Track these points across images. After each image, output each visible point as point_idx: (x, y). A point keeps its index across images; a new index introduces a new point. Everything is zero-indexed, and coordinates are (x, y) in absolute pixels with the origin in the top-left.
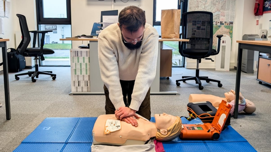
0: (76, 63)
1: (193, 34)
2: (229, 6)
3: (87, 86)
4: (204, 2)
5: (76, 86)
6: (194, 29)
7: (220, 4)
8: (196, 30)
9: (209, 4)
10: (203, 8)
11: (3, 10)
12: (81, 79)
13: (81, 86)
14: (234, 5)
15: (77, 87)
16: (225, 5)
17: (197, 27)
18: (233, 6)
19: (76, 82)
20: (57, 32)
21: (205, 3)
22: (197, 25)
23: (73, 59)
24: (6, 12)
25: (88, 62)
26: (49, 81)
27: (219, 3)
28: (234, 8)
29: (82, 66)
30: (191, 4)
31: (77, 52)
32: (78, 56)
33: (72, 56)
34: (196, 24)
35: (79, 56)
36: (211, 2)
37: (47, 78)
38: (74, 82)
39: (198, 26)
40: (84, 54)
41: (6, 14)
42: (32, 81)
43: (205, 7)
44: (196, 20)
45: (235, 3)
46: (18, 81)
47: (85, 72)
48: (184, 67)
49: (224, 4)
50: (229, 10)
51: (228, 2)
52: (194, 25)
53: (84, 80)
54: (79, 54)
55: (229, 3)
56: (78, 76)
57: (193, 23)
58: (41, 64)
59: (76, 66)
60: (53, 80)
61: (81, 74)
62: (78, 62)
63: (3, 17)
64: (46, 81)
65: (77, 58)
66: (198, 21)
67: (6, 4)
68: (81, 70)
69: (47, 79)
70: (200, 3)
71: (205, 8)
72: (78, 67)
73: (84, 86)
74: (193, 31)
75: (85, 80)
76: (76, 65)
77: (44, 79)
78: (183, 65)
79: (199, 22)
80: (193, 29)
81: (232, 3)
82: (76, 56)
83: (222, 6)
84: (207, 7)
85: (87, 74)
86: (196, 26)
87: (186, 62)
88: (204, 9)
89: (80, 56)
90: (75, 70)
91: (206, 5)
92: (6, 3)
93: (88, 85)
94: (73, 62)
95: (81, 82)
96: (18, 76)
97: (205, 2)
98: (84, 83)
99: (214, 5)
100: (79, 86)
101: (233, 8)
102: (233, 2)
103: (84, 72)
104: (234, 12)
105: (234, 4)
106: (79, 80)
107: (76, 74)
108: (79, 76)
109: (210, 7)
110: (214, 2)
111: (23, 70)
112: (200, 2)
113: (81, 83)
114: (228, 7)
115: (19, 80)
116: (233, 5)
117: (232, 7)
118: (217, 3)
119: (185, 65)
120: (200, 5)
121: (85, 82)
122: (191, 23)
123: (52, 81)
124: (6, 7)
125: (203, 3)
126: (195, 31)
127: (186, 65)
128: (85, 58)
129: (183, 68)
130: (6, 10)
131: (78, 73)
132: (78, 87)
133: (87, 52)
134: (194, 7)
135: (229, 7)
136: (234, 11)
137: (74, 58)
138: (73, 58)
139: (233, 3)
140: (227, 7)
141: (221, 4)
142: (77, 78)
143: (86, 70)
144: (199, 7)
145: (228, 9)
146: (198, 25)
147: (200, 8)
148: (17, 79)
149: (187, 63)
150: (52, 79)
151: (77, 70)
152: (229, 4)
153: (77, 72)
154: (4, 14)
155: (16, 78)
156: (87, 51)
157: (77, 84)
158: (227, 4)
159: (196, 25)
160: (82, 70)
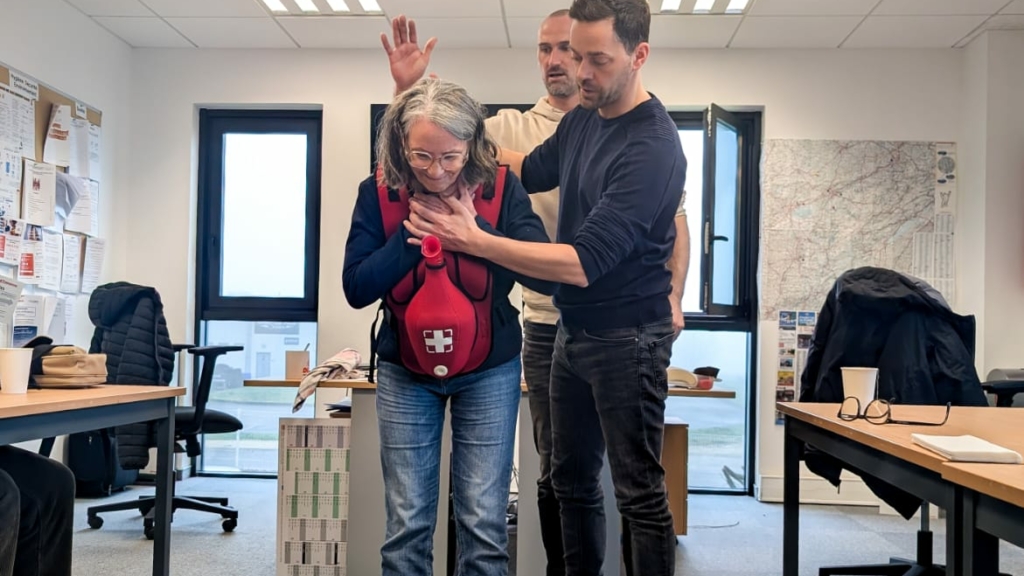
0: (297, 473)
1: (782, 365)
2: (926, 254)
3: (336, 563)
4: (824, 243)
5: (293, 562)
6: (786, 345)
7: (889, 251)
8: (795, 346)
9: (842, 250)
10: (822, 263)
11: (77, 271)
12: (313, 534)
13: (314, 563)
14: (947, 253)
15: (296, 568)
16: (910, 254)
17: (800, 336)
18: (942, 258)
19: (293, 547)
20: (297, 339)
21: (827, 244)
22: (797, 326)
23: (288, 456)
24: (84, 274)
25: (343, 471)
26: (209, 534)
27: (885, 245)
28: (947, 264)
29: (321, 483)
30: (772, 248)
31: (304, 429)
32: (306, 445)
33: (285, 445)
34: (794, 323)
35: (312, 446)
36: (851, 240)
37: (202, 525)
38: (288, 545)
39: (804, 333)
40: (330, 439)
41: (84, 283)
42: (145, 536)
43: (828, 259)
44: (794, 310)
45: (949, 245)
46: (96, 533)
47: (330, 508)
48: (750, 492)
49: (907, 247)
50: (926, 271)
51: (921, 242)
52: (785, 328)
53: (323, 538)
54: (312, 439)
55: (927, 246)
56: (303, 522)
57: (781, 322)
58: (198, 468)
59: (299, 483)
60: (223, 534)
61: (315, 515)
62: (307, 467)
63: (72, 294)
64: (198, 534)
65: (303, 453)
66: (802, 314)
67: (88, 248)
68: (315, 499)
69: (201, 529)
70: (808, 245)
71: (828, 264)
72: (306, 486)
73: (322, 564)
74: (783, 352)
75: (329, 538)
76: (296, 480)
77: (192, 528)
78: (747, 486)
79: (806, 319)
80: (781, 345)
81: (938, 245)
82: (298, 445)
83: (897, 254)
84: (835, 261)
85: (336, 515)
86: (793, 332)
87: (761, 473)
88: (824, 266)
89: (315, 445)
90: (295, 498)
91: (831, 253)
92: (88, 244)
93: (338, 561)
94: (288, 469)
95: (313, 547)
96: (98, 515)
97: (829, 242)
98: (323, 552)
99: (865, 252)
100: (304, 562)
101: (944, 266)
102: (942, 241)
103: (325, 511)
104: (950, 280)
105: (947, 247)
106: (308, 539)
107: (294, 514)
108: (308, 524)
109: (850, 258)
110: (865, 242)
111: (128, 489)
112: (810, 241)
113: (313, 552)
114: (923, 260)
115: (102, 528)
116: (941, 253)
117: (938, 262)
118: (878, 246)
119: (755, 486)
120: (807, 254)
121: (329, 545)
122: (775, 320)
123: (218, 537)
124: (86, 259)
125: (821, 244)
126: (792, 352)
127: (757, 485)
128: (333, 454)
129: (746, 497)
130: (85, 269)
131: (305, 510)
132: (303, 568)
133: (341, 429)
134: (785, 260)
135: (926, 261)
136: (947, 275)
137: (292, 453)
138: (288, 453)
139: (941, 246)
140: (918, 259)
141: (894, 250)
142: (297, 529)
143: (336, 501)
144: (806, 259)
145: (923, 268)
146: (803, 327)
147: (807, 265)
148: (95, 523)
149: (763, 478)
150: (222, 530)
151: (300, 500)
152: (927, 250)
153: (300, 506)
154: (76, 285)
155: (90, 522)
156: (341, 424)
157: (297, 555)
158: (918, 248)
159: (794, 329)
160: (320, 501)
